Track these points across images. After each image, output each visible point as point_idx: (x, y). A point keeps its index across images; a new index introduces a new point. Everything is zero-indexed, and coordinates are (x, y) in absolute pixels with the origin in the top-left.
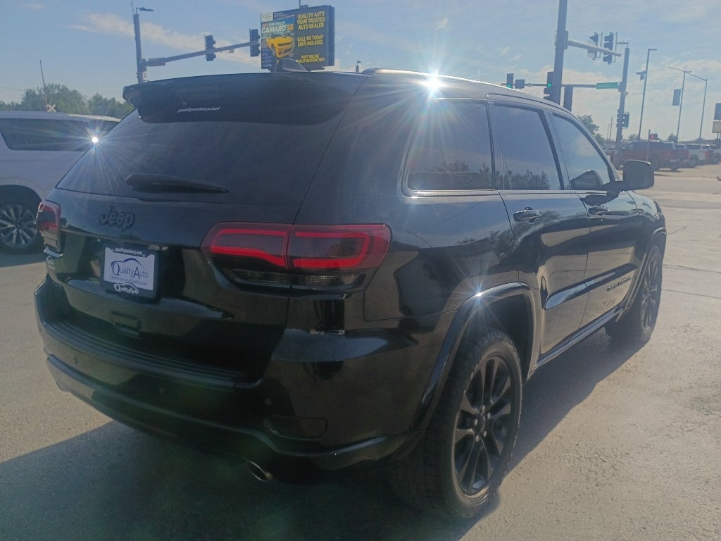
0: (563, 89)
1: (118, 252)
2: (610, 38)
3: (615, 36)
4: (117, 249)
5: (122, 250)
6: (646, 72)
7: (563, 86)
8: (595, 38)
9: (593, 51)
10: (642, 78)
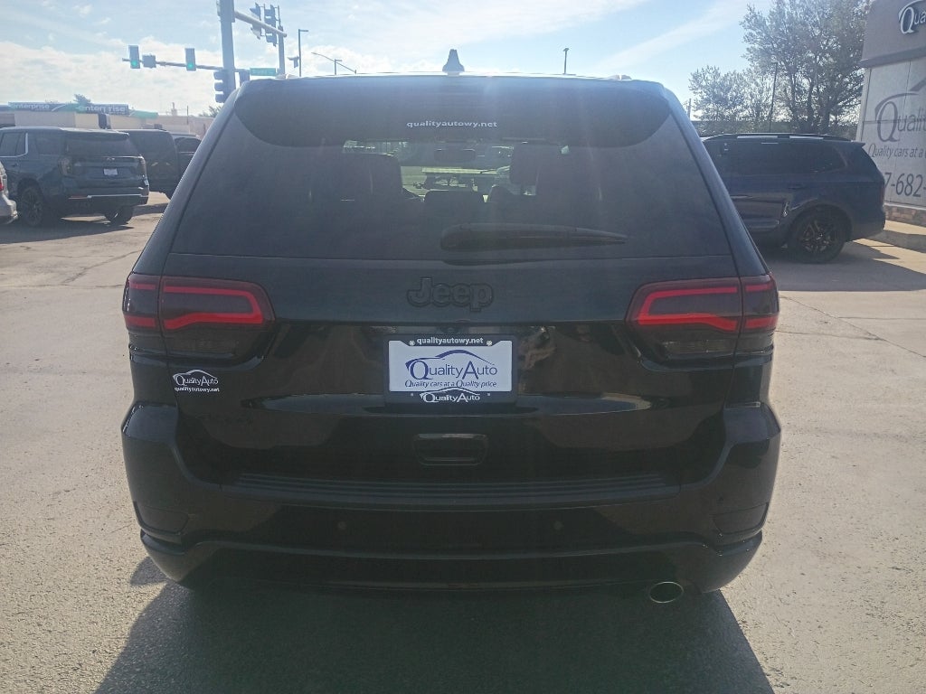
0: (237, 75)
1: (423, 345)
2: (271, 12)
3: (276, 10)
4: (420, 341)
5: (434, 340)
6: (300, 58)
7: (238, 71)
8: (256, 11)
9: (257, 27)
10: (296, 65)
